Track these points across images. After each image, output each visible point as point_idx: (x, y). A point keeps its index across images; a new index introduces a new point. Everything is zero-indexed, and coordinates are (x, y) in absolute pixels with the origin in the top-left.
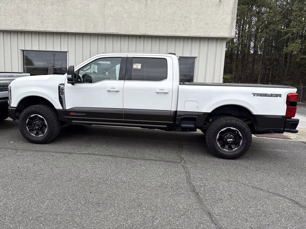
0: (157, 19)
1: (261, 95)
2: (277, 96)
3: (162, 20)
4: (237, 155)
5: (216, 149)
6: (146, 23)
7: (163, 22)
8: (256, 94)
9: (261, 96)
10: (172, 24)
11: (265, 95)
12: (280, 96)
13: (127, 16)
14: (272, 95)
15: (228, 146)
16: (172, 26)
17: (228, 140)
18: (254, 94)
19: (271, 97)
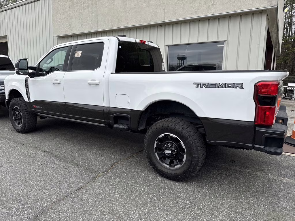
0: (176, 2)
1: (208, 85)
2: (234, 86)
3: (181, 2)
4: (179, 175)
5: (153, 162)
6: (164, 9)
7: (182, 4)
8: (200, 84)
9: (207, 87)
10: (191, 5)
11: (215, 85)
12: (241, 86)
13: (146, 5)
14: (225, 86)
15: (170, 160)
16: (192, 6)
17: (166, 151)
18: (197, 85)
19: (225, 88)
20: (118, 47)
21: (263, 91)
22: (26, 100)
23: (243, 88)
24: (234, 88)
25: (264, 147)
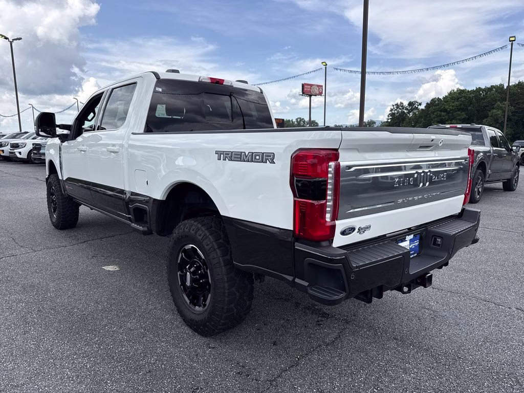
1: (232, 157)
2: (263, 158)
11: (240, 157)
12: (272, 158)
14: (252, 157)
18: (219, 155)
19: (252, 161)
20: (155, 88)
21: (300, 169)
22: (60, 178)
23: (274, 163)
24: (263, 162)
25: (308, 283)
